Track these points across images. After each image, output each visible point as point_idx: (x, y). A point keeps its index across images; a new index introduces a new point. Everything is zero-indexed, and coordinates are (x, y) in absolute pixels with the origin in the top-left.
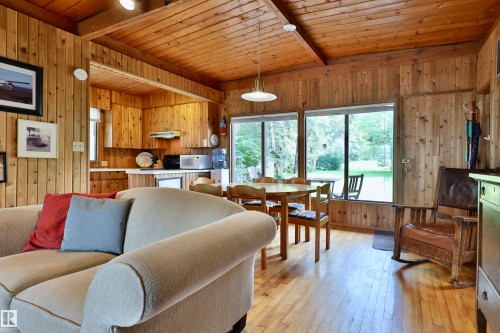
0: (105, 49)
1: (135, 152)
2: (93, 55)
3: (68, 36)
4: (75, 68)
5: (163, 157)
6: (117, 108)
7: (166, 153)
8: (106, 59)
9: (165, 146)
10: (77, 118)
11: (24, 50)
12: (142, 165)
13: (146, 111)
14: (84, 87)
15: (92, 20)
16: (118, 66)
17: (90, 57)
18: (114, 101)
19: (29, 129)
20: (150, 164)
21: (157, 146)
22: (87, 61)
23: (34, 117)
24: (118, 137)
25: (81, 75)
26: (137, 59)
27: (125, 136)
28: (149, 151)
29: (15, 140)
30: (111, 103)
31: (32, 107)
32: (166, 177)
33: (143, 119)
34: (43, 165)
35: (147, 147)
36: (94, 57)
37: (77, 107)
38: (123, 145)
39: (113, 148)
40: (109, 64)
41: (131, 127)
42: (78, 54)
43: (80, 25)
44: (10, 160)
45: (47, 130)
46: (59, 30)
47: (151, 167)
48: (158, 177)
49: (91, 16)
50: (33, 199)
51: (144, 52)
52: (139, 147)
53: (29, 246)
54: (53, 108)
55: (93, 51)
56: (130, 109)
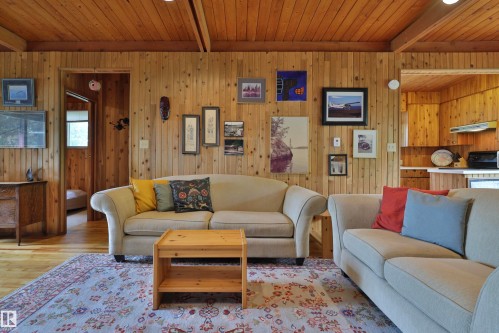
0: (414, 55)
1: (431, 150)
2: (403, 64)
3: (384, 56)
4: (389, 81)
5: (466, 154)
6: (413, 107)
7: (471, 150)
8: (414, 63)
9: (470, 141)
10: (391, 123)
11: (357, 79)
12: (438, 163)
13: (444, 106)
14: (396, 95)
15: (405, 32)
16: (426, 66)
17: (401, 66)
18: (409, 102)
19: (360, 136)
20: (448, 162)
21: (459, 142)
22: (399, 70)
23: (362, 127)
24: (414, 136)
25: (394, 85)
26: (445, 52)
27: (421, 135)
28: (447, 148)
29: (352, 145)
30: (407, 105)
31: (361, 119)
32: (481, 177)
33: (439, 114)
34: (367, 162)
35: (445, 144)
36: (404, 66)
37: (391, 114)
38: (418, 144)
39: (409, 148)
40: (418, 67)
41: (427, 125)
42: (391, 67)
43: (394, 42)
44: (349, 160)
45: (370, 135)
46: (378, 54)
47: (450, 166)
48: (470, 177)
49: (404, 30)
50: (361, 190)
51: (453, 42)
52: (436, 144)
53: (377, 225)
54: (374, 118)
55: (404, 61)
56: (426, 107)
